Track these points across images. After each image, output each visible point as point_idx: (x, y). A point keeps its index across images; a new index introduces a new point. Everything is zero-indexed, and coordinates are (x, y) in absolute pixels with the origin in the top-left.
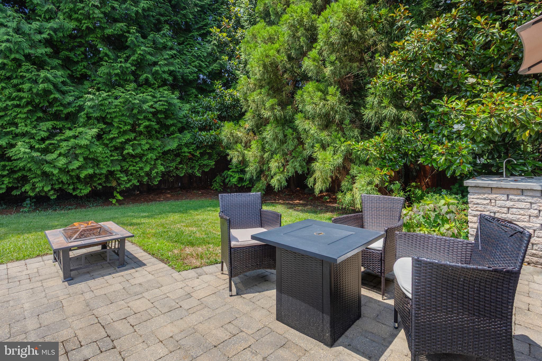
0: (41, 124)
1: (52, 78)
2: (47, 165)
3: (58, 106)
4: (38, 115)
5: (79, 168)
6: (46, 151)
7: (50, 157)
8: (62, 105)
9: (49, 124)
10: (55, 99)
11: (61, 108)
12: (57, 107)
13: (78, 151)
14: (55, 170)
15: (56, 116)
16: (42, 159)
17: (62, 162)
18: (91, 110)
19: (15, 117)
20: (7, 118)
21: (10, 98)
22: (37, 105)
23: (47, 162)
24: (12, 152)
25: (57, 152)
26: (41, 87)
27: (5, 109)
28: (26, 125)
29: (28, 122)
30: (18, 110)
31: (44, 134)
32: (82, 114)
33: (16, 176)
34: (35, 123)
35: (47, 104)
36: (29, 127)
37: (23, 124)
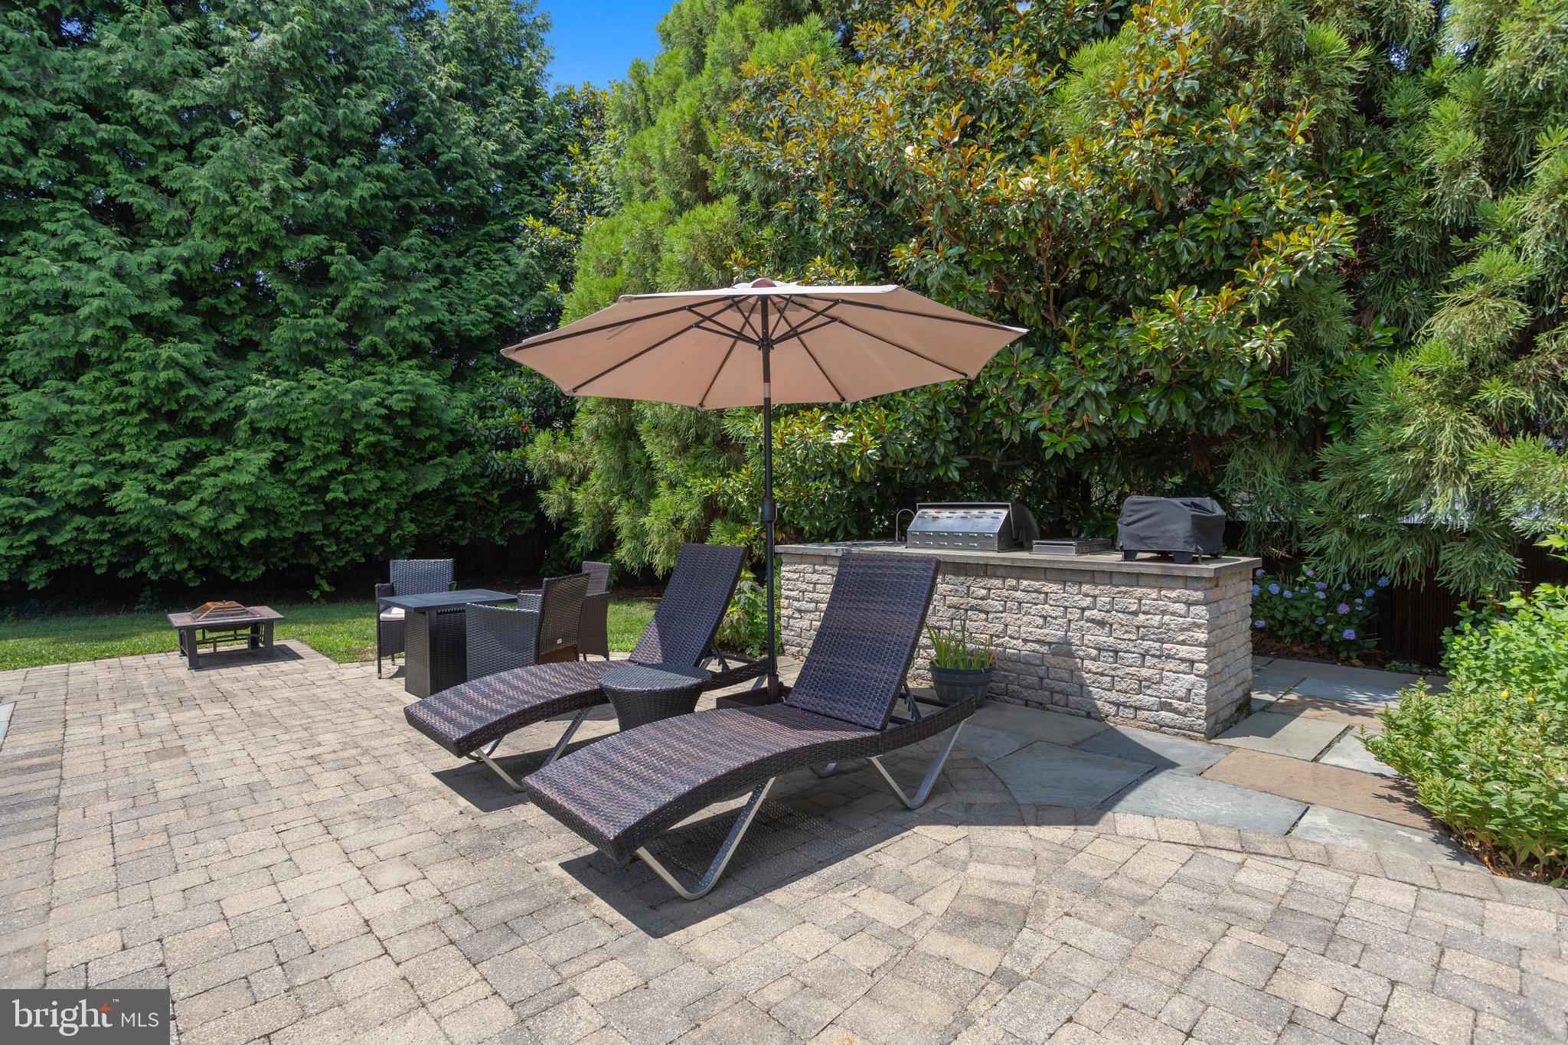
0: (166, 445)
1: (181, 359)
2: (179, 522)
3: (197, 409)
4: (161, 428)
5: (239, 527)
6: (175, 496)
7: (183, 507)
8: (203, 407)
10: (190, 397)
11: (202, 413)
12: (193, 411)
13: (235, 496)
14: (193, 531)
15: (194, 429)
16: (170, 510)
17: (205, 515)
18: (258, 416)
19: (119, 434)
20: (105, 436)
21: (109, 398)
22: (157, 409)
23: (179, 517)
24: (116, 499)
25: (197, 498)
26: (163, 375)
27: (101, 419)
28: (139, 448)
29: (143, 441)
30: (123, 419)
31: (171, 464)
32: (242, 425)
33: (124, 543)
34: (154, 443)
35: (175, 407)
36: (144, 451)
37: (133, 446)
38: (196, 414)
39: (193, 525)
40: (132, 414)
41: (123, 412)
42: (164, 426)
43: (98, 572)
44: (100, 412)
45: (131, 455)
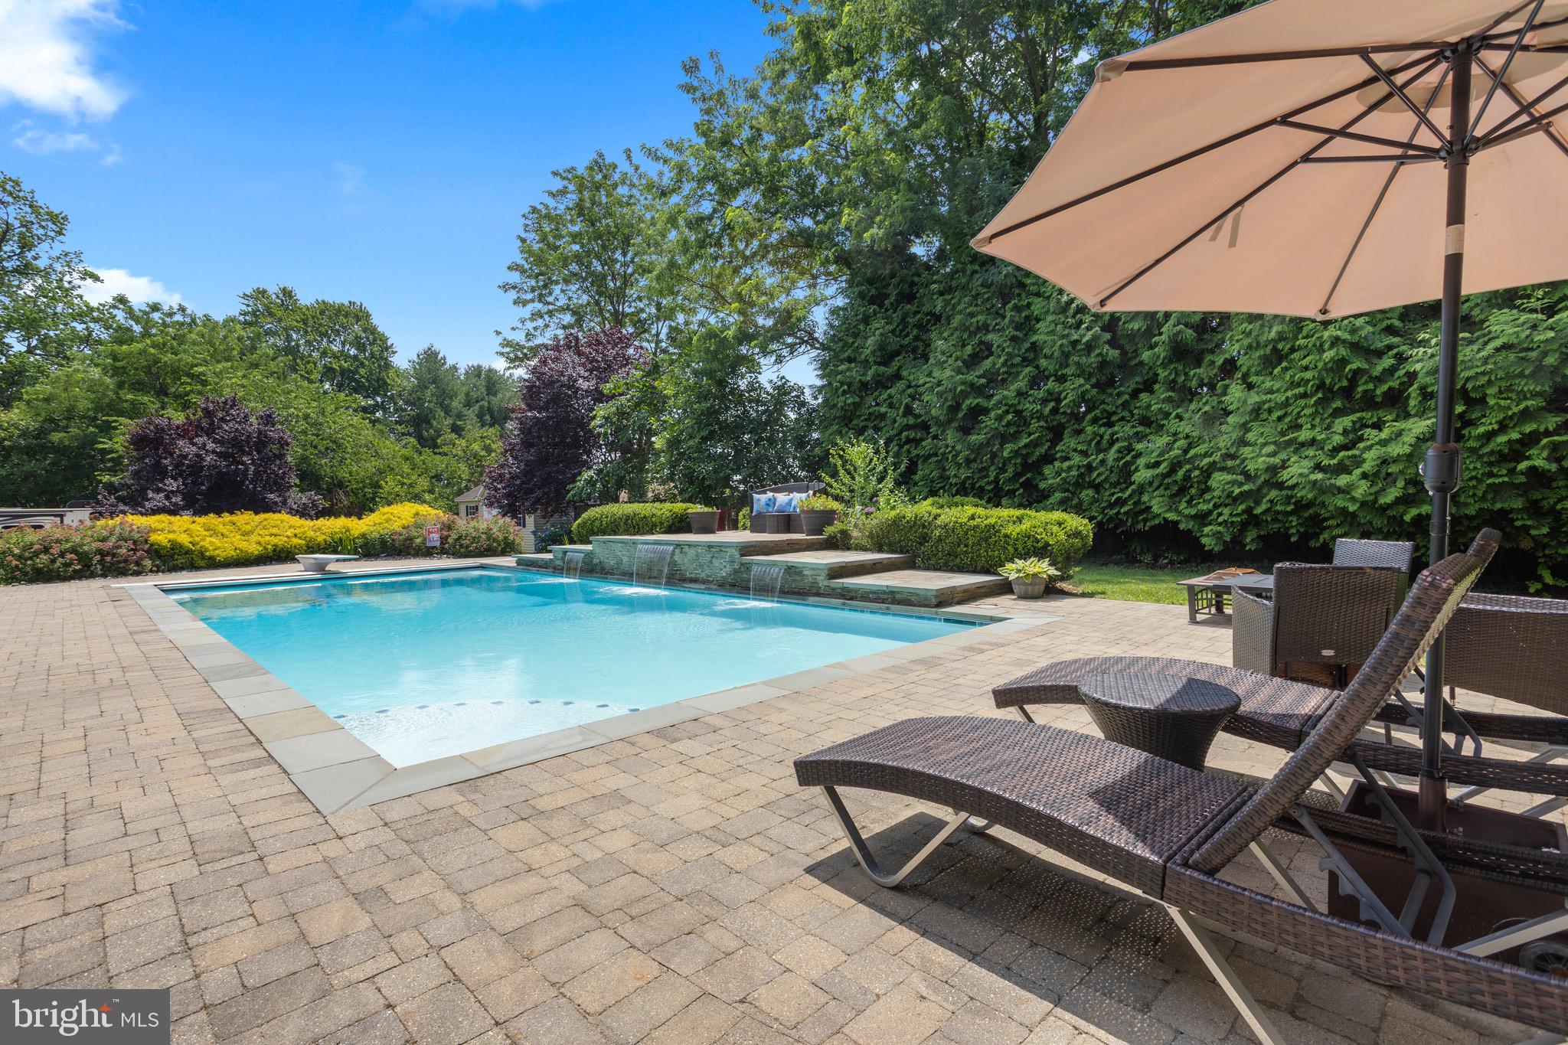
0: (1337, 421)
1: (1346, 336)
2: (1341, 496)
3: (1366, 382)
4: (1334, 406)
5: (1398, 501)
6: (1342, 469)
7: (1342, 481)
8: (1372, 379)
9: (1346, 422)
10: (1357, 373)
11: (1371, 386)
12: (1364, 384)
13: (1393, 469)
14: (1354, 504)
15: (1369, 402)
16: (1331, 485)
17: (1362, 489)
18: (1429, 380)
19: (1298, 415)
20: (1287, 419)
21: (1293, 385)
22: (1330, 389)
23: (1340, 490)
24: (1285, 475)
25: (1358, 472)
26: (1328, 355)
27: (1286, 404)
28: (1313, 427)
29: (1318, 420)
30: (1302, 402)
31: (1338, 439)
32: (1413, 391)
33: (1306, 515)
34: (1327, 421)
35: (1345, 383)
36: (1318, 429)
37: (1309, 426)
38: (1365, 387)
39: (1353, 499)
40: (1312, 395)
41: (1304, 396)
42: (1338, 404)
43: (1293, 539)
44: (1283, 398)
45: (1304, 435)
